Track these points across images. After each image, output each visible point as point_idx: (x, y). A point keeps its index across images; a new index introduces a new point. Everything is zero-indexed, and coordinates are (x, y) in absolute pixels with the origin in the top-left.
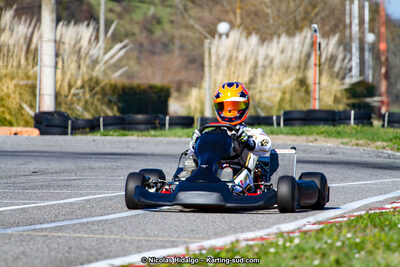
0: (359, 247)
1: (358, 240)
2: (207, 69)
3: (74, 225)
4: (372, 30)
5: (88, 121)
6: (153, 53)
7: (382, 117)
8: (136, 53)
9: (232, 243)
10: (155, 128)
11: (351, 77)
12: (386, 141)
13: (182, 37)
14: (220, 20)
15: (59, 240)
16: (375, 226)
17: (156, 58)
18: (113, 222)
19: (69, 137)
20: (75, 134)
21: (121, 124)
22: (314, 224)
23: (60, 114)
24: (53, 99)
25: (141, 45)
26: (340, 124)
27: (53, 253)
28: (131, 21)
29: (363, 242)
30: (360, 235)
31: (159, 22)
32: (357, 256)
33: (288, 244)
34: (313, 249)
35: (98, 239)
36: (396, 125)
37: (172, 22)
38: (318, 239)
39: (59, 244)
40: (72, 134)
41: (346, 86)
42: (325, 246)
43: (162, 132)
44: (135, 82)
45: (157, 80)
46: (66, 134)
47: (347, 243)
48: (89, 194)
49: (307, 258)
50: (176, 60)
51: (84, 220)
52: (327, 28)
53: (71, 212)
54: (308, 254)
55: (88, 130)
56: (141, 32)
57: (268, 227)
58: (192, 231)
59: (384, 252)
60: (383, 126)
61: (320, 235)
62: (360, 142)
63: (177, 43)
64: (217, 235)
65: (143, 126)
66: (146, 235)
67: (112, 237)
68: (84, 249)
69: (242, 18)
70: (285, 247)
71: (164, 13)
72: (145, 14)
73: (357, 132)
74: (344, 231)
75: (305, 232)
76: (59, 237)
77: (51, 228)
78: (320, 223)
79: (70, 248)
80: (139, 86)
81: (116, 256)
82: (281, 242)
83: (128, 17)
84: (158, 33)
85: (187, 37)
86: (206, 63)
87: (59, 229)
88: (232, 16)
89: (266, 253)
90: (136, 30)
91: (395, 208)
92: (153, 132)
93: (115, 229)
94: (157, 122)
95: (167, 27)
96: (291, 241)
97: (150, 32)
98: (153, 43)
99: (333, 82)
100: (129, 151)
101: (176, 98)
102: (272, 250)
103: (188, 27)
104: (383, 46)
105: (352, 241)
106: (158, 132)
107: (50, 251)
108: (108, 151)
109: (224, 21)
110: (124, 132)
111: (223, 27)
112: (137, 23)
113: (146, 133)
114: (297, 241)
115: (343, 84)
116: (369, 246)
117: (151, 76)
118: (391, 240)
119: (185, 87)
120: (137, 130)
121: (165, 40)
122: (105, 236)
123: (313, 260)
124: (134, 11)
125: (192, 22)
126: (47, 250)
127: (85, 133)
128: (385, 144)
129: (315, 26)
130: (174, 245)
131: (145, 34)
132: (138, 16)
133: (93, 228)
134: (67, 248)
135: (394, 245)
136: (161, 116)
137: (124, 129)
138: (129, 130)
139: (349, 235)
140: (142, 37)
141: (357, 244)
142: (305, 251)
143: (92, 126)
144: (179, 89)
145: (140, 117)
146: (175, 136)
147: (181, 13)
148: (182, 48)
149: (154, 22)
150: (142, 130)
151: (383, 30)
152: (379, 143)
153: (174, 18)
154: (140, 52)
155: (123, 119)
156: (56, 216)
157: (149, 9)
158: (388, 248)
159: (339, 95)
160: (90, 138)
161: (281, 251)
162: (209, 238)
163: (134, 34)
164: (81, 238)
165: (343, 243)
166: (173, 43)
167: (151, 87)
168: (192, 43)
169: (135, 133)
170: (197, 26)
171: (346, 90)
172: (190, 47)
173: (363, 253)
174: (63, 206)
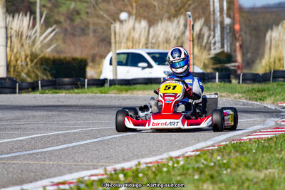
0: (226, 166)
1: (225, 161)
2: (113, 45)
3: (24, 155)
4: (229, 16)
5: (30, 83)
6: (73, 35)
7: (237, 77)
8: (62, 35)
9: (136, 165)
10: (78, 88)
11: (215, 49)
12: (242, 93)
13: (94, 24)
14: (122, 11)
15: (15, 166)
16: (237, 151)
17: (77, 39)
18: (51, 152)
19: (17, 95)
20: (22, 93)
21: (54, 85)
22: (193, 151)
23: (10, 79)
24: (5, 68)
25: (66, 30)
26: (208, 82)
27: (10, 175)
28: (58, 13)
29: (228, 162)
30: (227, 158)
31: (78, 13)
32: (225, 172)
33: (176, 165)
34: (193, 168)
35: (41, 164)
36: (248, 82)
37: (87, 13)
38: (197, 162)
39: (14, 168)
40: (19, 93)
41: (211, 56)
42: (202, 166)
43: (83, 90)
44: (62, 56)
45: (78, 54)
46: (15, 93)
47: (217, 163)
48: (34, 134)
49: (190, 175)
50: (91, 39)
51: (31, 152)
52: (197, 15)
53: (21, 146)
54: (190, 171)
55: (30, 90)
56: (65, 21)
57: (161, 154)
58: (107, 158)
59: (243, 169)
60: (239, 83)
61: (198, 158)
62: (223, 94)
63: (91, 27)
64: (125, 160)
65: (69, 87)
66: (75, 161)
67: (52, 163)
68: (32, 171)
69: (136, 9)
70: (174, 167)
71: (81, 7)
72: (68, 8)
73: (220, 87)
74: (215, 155)
75: (188, 157)
76: (14, 164)
77: (8, 158)
78: (197, 150)
79: (22, 171)
80: (65, 58)
81: (55, 176)
82: (170, 164)
83: (56, 10)
84: (78, 21)
85: (98, 24)
86: (113, 41)
87: (14, 158)
88: (130, 8)
89: (161, 171)
90: (62, 19)
91: (250, 139)
92: (76, 91)
93: (53, 158)
94: (79, 83)
95: (84, 16)
96: (178, 162)
97: (72, 20)
98: (74, 28)
99: (202, 53)
100: (60, 104)
101: (91, 67)
102: (165, 169)
103: (98, 16)
104: (237, 27)
105: (221, 162)
106: (80, 91)
107: (8, 173)
108: (45, 104)
109: (125, 11)
110: (56, 91)
111: (123, 16)
112: (63, 14)
113: (72, 91)
114: (182, 163)
115: (209, 54)
116: (233, 166)
117: (74, 51)
118: (249, 160)
119: (97, 58)
120: (65, 89)
121: (83, 26)
122: (47, 163)
123: (194, 176)
124: (60, 6)
125: (101, 13)
126: (5, 173)
127: (28, 92)
128: (241, 95)
129: (189, 13)
130: (95, 167)
131: (68, 22)
132: (63, 9)
133: (38, 157)
134: (19, 171)
135: (251, 164)
136: (82, 79)
137: (56, 89)
138: (60, 89)
139: (219, 158)
140: (66, 24)
141: (224, 164)
142: (188, 169)
143: (33, 87)
144: (93, 61)
145: (66, 80)
146: (92, 92)
147: (94, 6)
148: (95, 31)
149: (75, 13)
150: (68, 89)
151: (237, 15)
152: (237, 95)
153: (89, 10)
154: (65, 35)
155: (55, 81)
156: (11, 149)
157: (70, 4)
158: (247, 166)
159: (206, 62)
160: (32, 95)
161: (171, 170)
162: (119, 163)
163: (60, 22)
164: (29, 164)
165: (215, 163)
166: (89, 28)
167: (74, 59)
168: (102, 28)
169: (64, 91)
170: (105, 15)
171: (212, 58)
172: (101, 31)
173: (229, 170)
174: (15, 142)
